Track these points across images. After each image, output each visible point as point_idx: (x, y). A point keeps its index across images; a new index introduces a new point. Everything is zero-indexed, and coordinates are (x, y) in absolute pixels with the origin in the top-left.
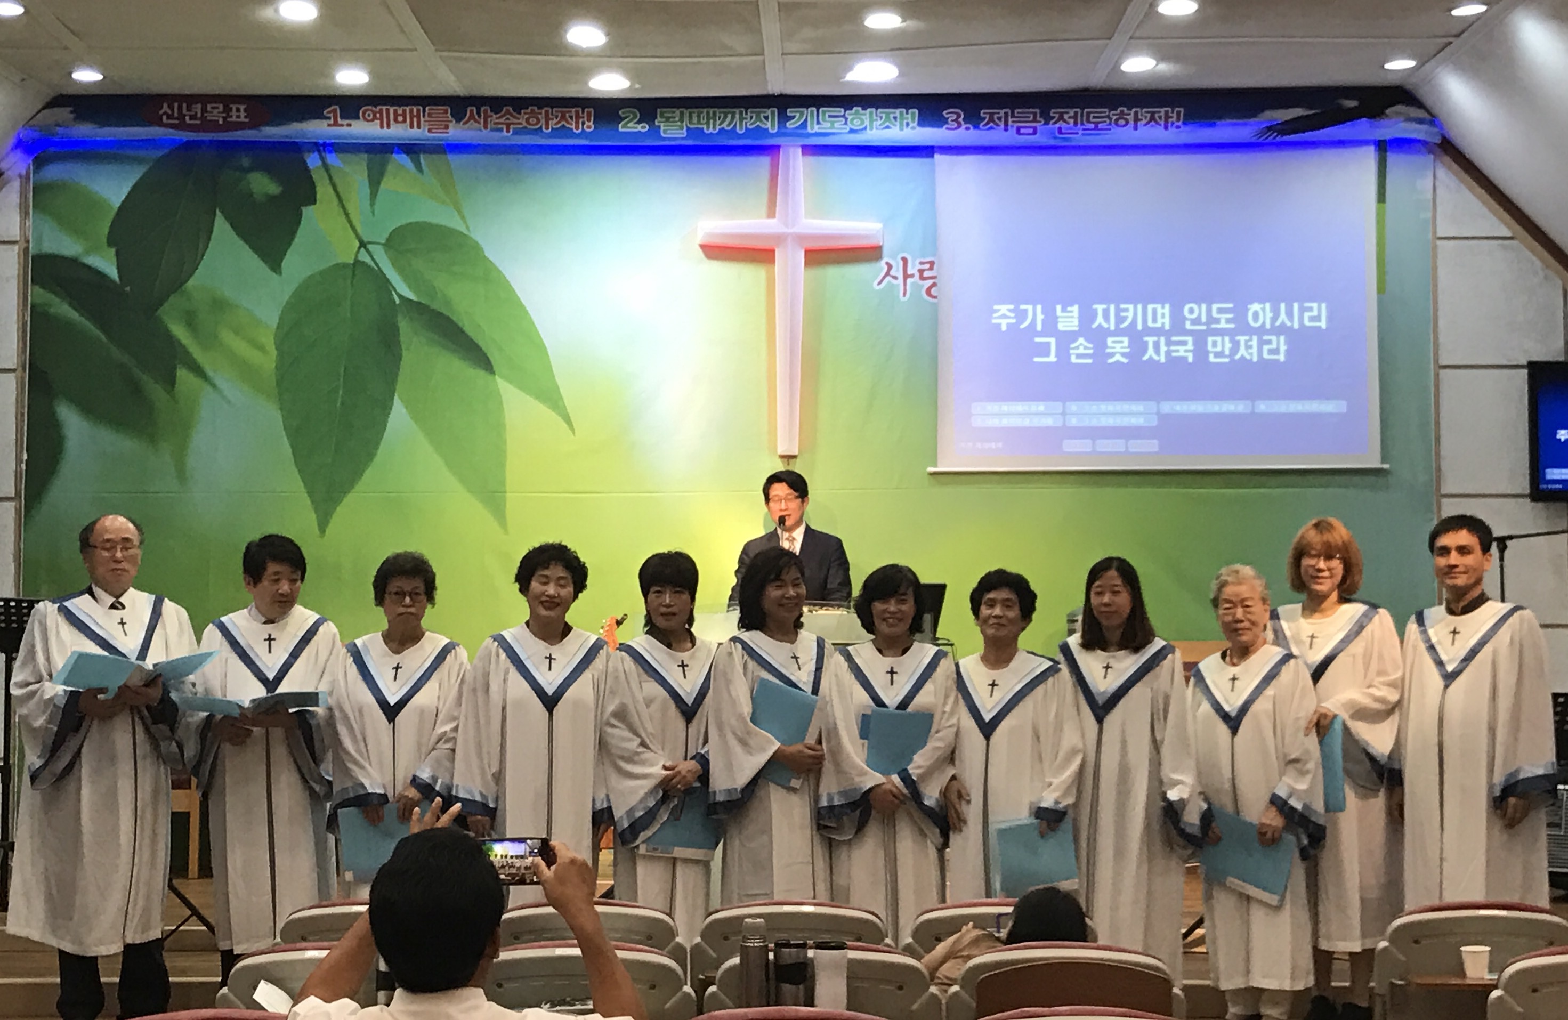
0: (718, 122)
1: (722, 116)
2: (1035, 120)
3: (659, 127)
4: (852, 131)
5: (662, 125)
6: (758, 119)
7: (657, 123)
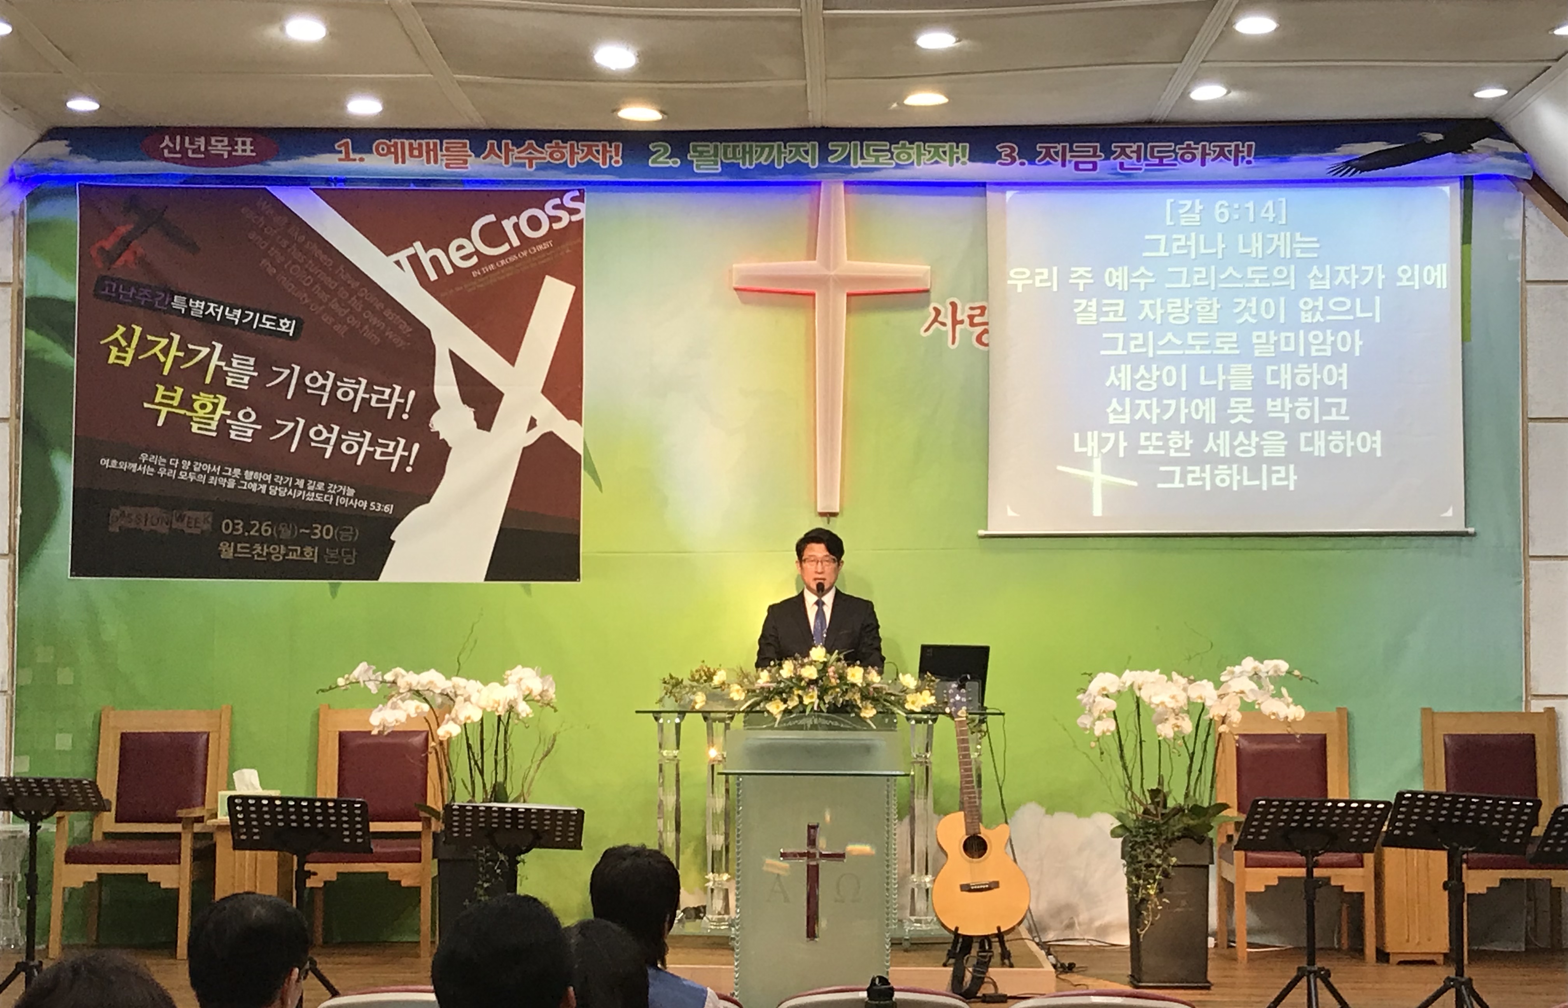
0: (755, 157)
1: (759, 149)
2: (1094, 155)
3: (693, 162)
4: (898, 166)
5: (695, 159)
6: (798, 153)
7: (689, 158)
